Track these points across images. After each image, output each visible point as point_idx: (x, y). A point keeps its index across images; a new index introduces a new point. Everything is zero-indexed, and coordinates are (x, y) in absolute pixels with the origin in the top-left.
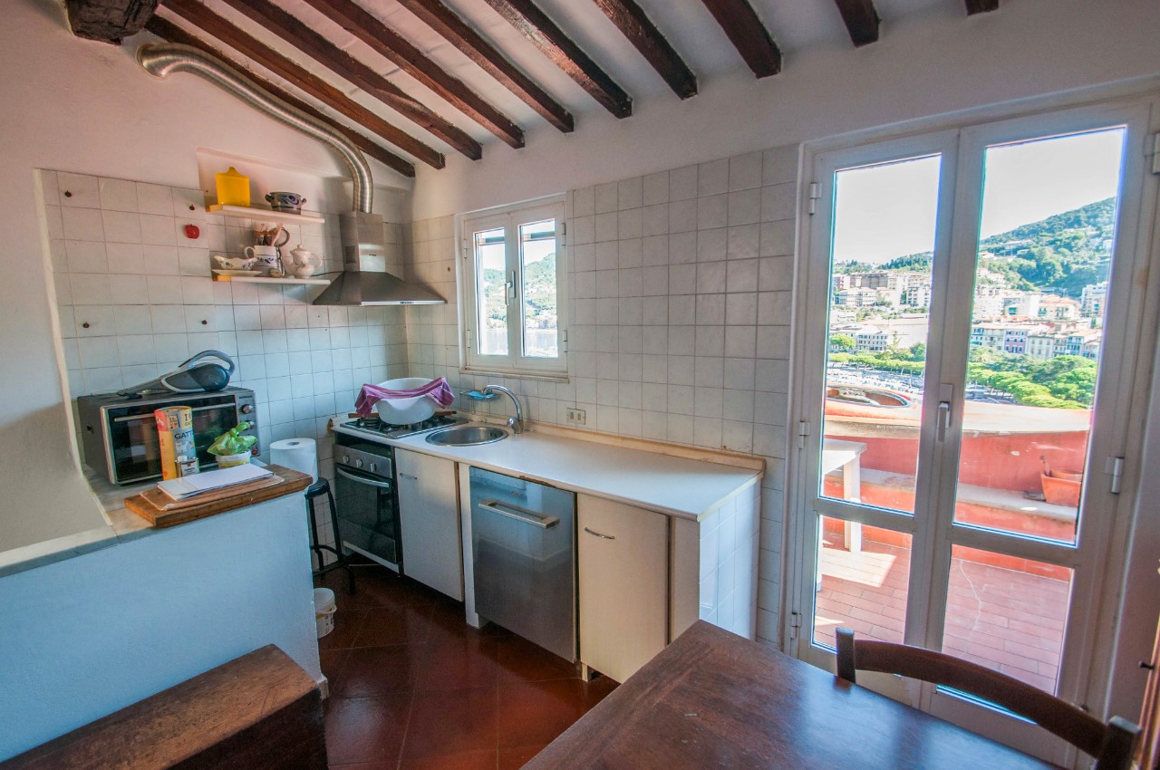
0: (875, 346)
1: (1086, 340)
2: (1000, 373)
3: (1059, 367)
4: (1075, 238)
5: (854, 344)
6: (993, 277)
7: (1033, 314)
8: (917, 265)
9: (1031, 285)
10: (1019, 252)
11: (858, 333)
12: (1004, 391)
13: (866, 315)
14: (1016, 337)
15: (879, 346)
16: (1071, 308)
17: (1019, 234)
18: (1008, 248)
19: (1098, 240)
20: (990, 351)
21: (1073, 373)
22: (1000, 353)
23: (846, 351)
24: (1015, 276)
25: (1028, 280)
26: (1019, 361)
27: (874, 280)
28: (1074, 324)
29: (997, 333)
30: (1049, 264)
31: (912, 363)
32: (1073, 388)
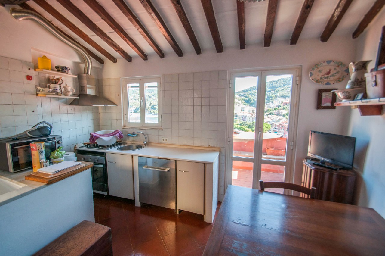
2: (241, 126)
6: (238, 102)
7: (248, 111)
9: (247, 104)
10: (244, 96)
14: (244, 117)
17: (244, 91)
18: (242, 95)
20: (239, 121)
22: (241, 121)
24: (243, 101)
25: (246, 103)
26: (245, 123)
29: (240, 116)
30: (250, 99)
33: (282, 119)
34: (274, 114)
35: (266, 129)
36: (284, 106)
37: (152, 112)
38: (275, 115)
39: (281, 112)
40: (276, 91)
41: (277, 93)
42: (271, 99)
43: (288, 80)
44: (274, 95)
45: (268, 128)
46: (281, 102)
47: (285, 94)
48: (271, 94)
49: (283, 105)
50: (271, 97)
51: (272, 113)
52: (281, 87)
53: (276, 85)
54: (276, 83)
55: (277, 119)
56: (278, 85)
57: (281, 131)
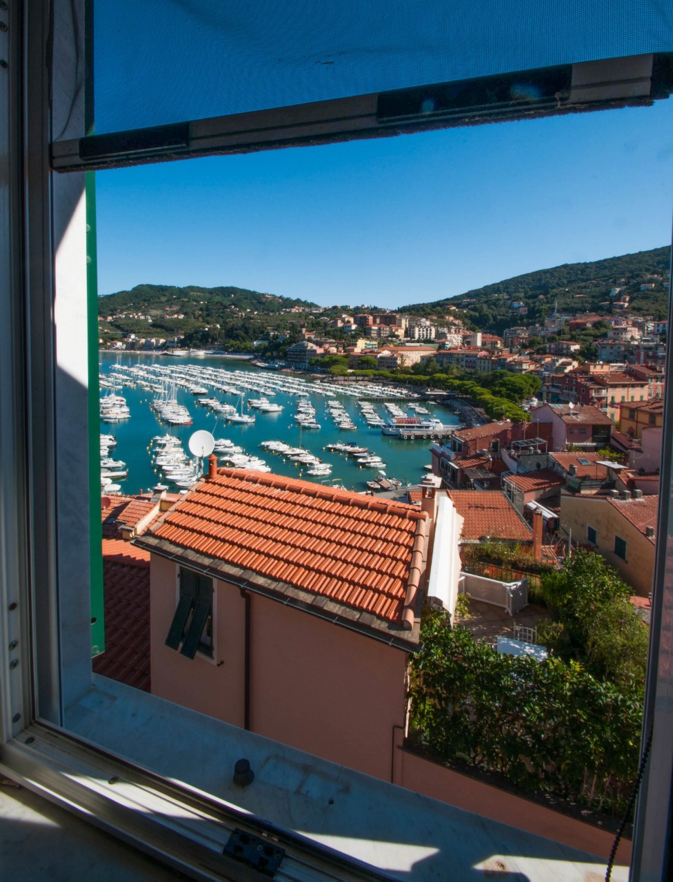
0: (390, 365)
1: (509, 360)
2: (464, 382)
3: (495, 377)
4: (498, 300)
5: (377, 364)
6: (456, 322)
7: (479, 344)
8: (413, 312)
9: (477, 327)
10: (470, 307)
11: (379, 356)
12: (466, 394)
13: (383, 344)
14: (471, 359)
15: (392, 365)
16: (499, 342)
17: (469, 295)
18: (463, 304)
19: (510, 302)
20: (457, 368)
21: (503, 380)
22: (463, 369)
23: (371, 369)
24: (468, 321)
25: (475, 324)
26: (474, 374)
27: (388, 320)
28: (501, 351)
29: (460, 356)
30: (486, 315)
31: (413, 376)
32: (504, 390)
33: (570, 364)
34: (548, 351)
35: (529, 389)
36: (573, 333)
37: (229, 345)
38: (551, 354)
39: (565, 346)
40: (549, 296)
41: (554, 300)
42: (538, 315)
43: (578, 269)
44: (545, 307)
45: (535, 386)
46: (563, 323)
47: (573, 305)
48: (537, 303)
49: (571, 330)
50: (539, 311)
51: (542, 349)
52: (562, 287)
53: (551, 281)
54: (548, 275)
55: (557, 364)
56: (555, 281)
57: (568, 394)
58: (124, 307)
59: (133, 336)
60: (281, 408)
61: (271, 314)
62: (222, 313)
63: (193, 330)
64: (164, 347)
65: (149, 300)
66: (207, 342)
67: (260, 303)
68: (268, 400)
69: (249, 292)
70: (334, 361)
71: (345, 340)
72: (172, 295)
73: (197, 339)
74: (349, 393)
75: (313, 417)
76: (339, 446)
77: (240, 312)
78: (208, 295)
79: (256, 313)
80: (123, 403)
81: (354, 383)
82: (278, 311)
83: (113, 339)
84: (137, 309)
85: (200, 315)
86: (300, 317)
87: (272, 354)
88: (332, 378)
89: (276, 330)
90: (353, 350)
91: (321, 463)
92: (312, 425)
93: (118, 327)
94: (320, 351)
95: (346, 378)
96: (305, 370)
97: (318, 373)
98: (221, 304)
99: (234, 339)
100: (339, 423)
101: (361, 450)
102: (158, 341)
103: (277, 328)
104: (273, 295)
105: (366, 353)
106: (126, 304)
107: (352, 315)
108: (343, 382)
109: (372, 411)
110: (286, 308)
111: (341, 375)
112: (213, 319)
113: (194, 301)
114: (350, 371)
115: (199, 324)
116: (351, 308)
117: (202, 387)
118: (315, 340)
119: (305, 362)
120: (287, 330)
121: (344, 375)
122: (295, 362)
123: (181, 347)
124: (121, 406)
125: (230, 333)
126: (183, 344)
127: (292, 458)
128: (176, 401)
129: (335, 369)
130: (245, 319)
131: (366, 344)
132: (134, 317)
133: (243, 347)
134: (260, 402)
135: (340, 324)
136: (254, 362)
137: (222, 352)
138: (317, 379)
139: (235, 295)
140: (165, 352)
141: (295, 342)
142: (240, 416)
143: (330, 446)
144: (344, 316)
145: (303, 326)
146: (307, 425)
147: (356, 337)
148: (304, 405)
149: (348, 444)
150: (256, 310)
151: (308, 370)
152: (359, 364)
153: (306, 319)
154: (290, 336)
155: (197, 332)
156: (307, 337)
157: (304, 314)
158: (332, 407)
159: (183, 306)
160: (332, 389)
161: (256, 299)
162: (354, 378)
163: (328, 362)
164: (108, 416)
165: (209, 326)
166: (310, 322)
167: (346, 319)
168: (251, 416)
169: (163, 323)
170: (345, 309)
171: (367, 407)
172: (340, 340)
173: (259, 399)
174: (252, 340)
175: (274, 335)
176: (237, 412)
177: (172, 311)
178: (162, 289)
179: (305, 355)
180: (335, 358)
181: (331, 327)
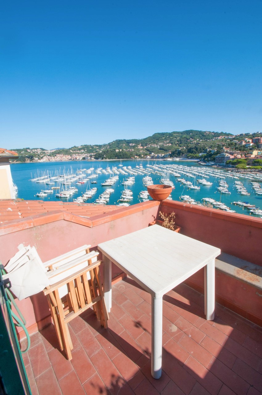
23: (260, 165)
37: (189, 156)
58: (150, 142)
59: (153, 154)
60: (211, 184)
61: (208, 141)
62: (186, 142)
63: (175, 150)
64: (163, 157)
65: (158, 139)
66: (180, 154)
67: (203, 136)
68: (206, 180)
69: (199, 131)
70: (239, 162)
71: (246, 151)
72: (167, 136)
73: (176, 154)
74: (247, 177)
75: (227, 189)
76: (239, 203)
77: (194, 141)
78: (181, 135)
79: (201, 140)
80: (151, 180)
81: (249, 173)
82: (211, 139)
83: (146, 155)
84: (154, 143)
85: (177, 144)
86: (222, 141)
87: (208, 159)
88: (237, 170)
89: (210, 148)
90: (250, 156)
91: (230, 210)
92: (226, 192)
93: (148, 150)
94: (232, 157)
95: (245, 170)
96: (224, 166)
97: (230, 167)
98: (186, 138)
99: (191, 153)
100: (240, 192)
101: (251, 206)
102: (161, 155)
103: (211, 147)
104: (209, 132)
105: (257, 157)
106: (150, 141)
107: (251, 138)
108: (243, 172)
109: (258, 187)
110: (215, 137)
111: (243, 169)
112: (183, 145)
113: (175, 138)
114: (248, 166)
115: (177, 147)
116: (250, 134)
117: (178, 174)
118: (229, 152)
119: (224, 163)
120: (216, 148)
121: (244, 169)
122: (219, 162)
123: (170, 157)
124: (151, 181)
125: (190, 151)
126: (171, 156)
127: (216, 206)
128: (169, 180)
129: (239, 166)
130: (196, 144)
131: (258, 153)
132: (153, 146)
133: (195, 156)
134: (202, 181)
135: (244, 143)
136: (199, 163)
137: (186, 158)
138: (229, 170)
139: (192, 133)
140: (164, 159)
141: (220, 154)
142: (194, 186)
143: (235, 202)
144: (246, 139)
145: (223, 146)
146: (224, 192)
147: (252, 149)
148: (222, 183)
149: (244, 203)
150: (201, 139)
151: (225, 166)
152: (253, 163)
153: (225, 142)
154: (217, 151)
155: (176, 151)
156: (225, 151)
157: (225, 139)
158: (237, 184)
159: (171, 140)
160: (237, 175)
161: (202, 135)
162: (250, 170)
163: (236, 162)
164: (147, 184)
165: (181, 148)
166: (227, 143)
167: (247, 141)
168: (198, 186)
169: (163, 148)
170: (247, 135)
171: (256, 185)
172: (243, 151)
173: (202, 180)
174: (199, 153)
175: (209, 151)
176: (192, 185)
177: (166, 143)
178: (163, 134)
179: (224, 159)
180: (240, 160)
181: (239, 145)
